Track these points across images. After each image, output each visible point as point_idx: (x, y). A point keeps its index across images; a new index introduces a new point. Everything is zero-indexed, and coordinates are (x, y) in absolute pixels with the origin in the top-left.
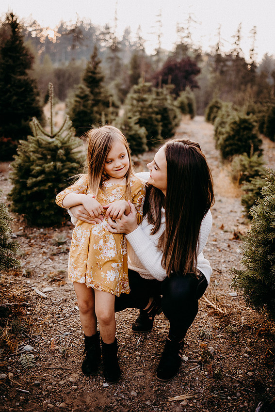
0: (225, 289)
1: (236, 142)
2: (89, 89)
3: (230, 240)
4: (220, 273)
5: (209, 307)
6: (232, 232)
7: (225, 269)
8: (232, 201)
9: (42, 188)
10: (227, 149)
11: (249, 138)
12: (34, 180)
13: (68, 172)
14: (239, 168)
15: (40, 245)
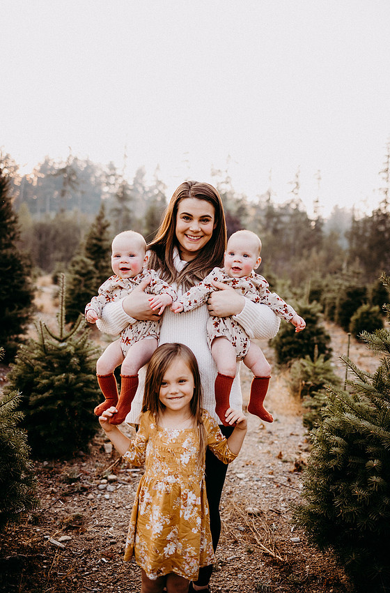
0: (286, 533)
1: (296, 340)
2: (93, 263)
3: (290, 472)
4: (279, 513)
5: (266, 555)
6: (292, 462)
7: (284, 509)
8: (292, 420)
9: (49, 407)
10: (285, 349)
11: (313, 334)
12: (40, 396)
13: (83, 387)
14: (299, 376)
15: (46, 483)
